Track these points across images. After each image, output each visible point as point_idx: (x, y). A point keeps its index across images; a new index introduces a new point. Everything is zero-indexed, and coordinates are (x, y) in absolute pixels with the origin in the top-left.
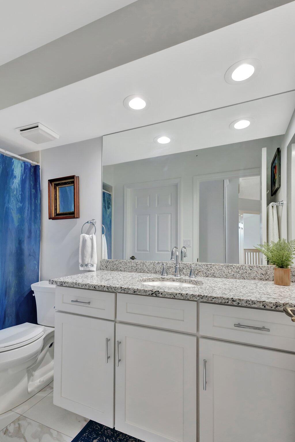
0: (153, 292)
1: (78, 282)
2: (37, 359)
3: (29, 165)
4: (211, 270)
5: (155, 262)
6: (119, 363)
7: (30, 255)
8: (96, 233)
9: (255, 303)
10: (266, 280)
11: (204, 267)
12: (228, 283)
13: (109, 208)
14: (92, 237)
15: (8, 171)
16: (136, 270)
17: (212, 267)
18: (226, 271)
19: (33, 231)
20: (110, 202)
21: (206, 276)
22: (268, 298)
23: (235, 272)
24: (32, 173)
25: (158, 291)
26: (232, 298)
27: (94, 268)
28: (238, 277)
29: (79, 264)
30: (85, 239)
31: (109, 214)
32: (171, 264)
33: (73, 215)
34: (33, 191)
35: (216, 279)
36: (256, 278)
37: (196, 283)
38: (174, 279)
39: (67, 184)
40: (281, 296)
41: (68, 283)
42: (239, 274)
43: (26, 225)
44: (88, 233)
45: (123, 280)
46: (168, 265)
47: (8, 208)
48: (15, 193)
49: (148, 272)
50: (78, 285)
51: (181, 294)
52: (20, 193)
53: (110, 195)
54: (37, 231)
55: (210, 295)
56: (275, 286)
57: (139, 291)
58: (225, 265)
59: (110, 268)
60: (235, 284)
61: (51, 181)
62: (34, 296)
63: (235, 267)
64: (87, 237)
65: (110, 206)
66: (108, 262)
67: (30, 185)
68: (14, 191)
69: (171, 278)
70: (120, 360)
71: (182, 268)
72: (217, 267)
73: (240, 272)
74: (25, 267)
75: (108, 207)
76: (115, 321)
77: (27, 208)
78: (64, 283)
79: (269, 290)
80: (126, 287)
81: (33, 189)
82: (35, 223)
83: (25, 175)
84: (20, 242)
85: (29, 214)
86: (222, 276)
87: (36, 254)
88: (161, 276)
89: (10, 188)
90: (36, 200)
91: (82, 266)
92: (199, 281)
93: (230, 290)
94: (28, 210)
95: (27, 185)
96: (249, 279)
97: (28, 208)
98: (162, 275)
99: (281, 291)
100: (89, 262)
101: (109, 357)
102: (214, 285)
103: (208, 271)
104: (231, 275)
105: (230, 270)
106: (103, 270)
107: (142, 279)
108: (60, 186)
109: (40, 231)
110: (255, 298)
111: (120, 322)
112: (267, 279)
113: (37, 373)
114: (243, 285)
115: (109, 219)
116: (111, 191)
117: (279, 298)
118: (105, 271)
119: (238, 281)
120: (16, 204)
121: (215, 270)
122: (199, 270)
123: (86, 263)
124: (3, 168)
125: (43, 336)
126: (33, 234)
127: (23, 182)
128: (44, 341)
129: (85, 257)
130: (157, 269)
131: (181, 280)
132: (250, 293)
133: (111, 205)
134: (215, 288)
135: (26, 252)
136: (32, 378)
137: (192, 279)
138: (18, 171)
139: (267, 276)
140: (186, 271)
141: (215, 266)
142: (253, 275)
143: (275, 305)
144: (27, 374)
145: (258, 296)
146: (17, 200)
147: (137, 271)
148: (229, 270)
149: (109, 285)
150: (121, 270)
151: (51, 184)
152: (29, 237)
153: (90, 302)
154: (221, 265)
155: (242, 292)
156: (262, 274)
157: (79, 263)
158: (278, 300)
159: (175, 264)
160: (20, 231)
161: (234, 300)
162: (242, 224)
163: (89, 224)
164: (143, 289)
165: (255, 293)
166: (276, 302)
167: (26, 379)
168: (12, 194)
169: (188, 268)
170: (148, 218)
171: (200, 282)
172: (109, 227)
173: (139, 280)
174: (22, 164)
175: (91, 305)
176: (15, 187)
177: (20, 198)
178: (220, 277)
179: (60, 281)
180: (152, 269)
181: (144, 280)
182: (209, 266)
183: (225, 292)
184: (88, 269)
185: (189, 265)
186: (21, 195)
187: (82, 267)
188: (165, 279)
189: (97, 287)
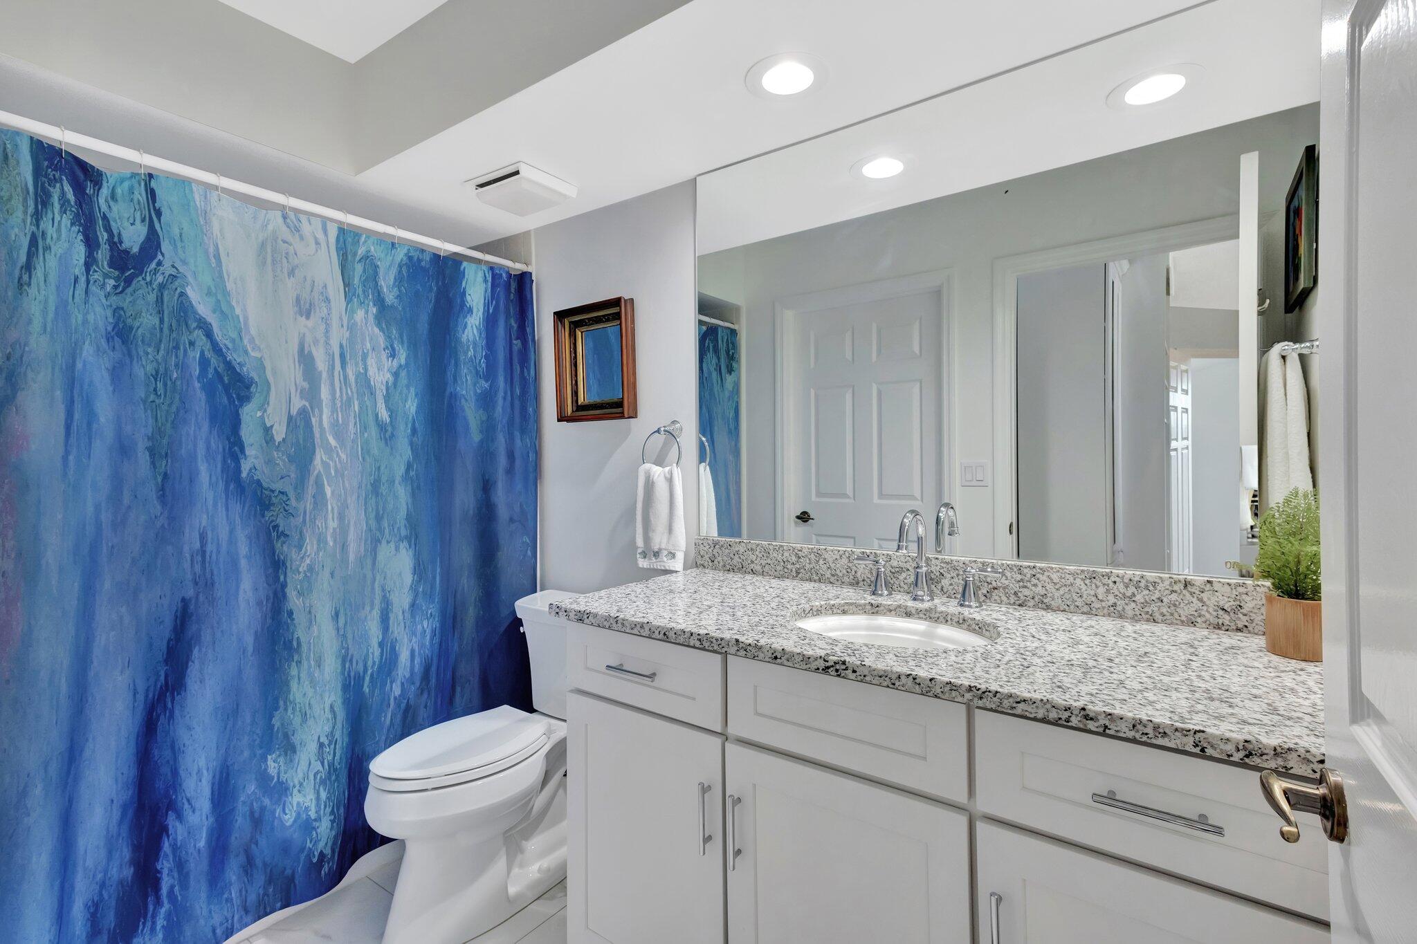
0: (827, 664)
1: (622, 616)
2: (532, 808)
3: (504, 275)
4: (1035, 585)
5: (853, 552)
6: (736, 860)
7: (511, 520)
8: (681, 462)
9: (1165, 733)
10: (1239, 630)
11: (1008, 574)
12: (1087, 639)
13: (730, 370)
14: (671, 473)
15: (451, 295)
16: (797, 573)
17: (1038, 576)
18: (1088, 592)
19: (517, 454)
20: (733, 354)
21: (1017, 603)
22: (1220, 718)
23: (1120, 595)
24: (512, 295)
25: (844, 663)
26: (1084, 709)
27: (678, 564)
28: (1130, 613)
29: (636, 551)
30: (651, 479)
31: (731, 389)
32: (902, 559)
33: (619, 410)
34: (517, 344)
35: (1049, 616)
36: (1199, 620)
37: (979, 628)
38: (908, 610)
39: (604, 322)
40: (1275, 711)
41: (596, 615)
42: (1133, 605)
43: (501, 439)
44: (660, 462)
45: (749, 612)
46: (895, 563)
47: (453, 396)
48: (471, 353)
49: (832, 579)
50: (623, 624)
51: (914, 679)
52: (484, 354)
53: (733, 332)
54: (528, 453)
55: (1005, 690)
56: (1266, 659)
57: (786, 656)
58: (1082, 571)
59: (721, 564)
60: (1111, 644)
61: (560, 316)
62: (524, 632)
63: (1117, 579)
64: (657, 472)
65: (734, 365)
66: (717, 546)
67: (509, 329)
68: (468, 349)
69: (899, 606)
70: (738, 852)
71: (938, 574)
72: (1055, 577)
73: (1139, 598)
74: (499, 553)
75: (727, 367)
76: (724, 736)
77: (501, 394)
78: (586, 617)
79: (1236, 680)
80: (750, 641)
81: (517, 339)
82: (523, 431)
83: (494, 302)
84: (486, 486)
85: (509, 410)
86: (1072, 607)
87: (529, 517)
88: (870, 598)
89: (458, 340)
90: (525, 370)
91: (644, 555)
92: (989, 625)
93: (1086, 670)
94: (505, 399)
95: (501, 331)
96: (1172, 624)
97: (505, 393)
98: (874, 594)
99: (1284, 687)
100: (663, 546)
101: (710, 838)
102: (1037, 644)
103: (1026, 587)
104: (1104, 604)
105: (1101, 591)
106: (704, 567)
107: (807, 607)
108: (584, 329)
109: (536, 453)
110: (1169, 715)
111: (738, 740)
112: (1240, 626)
113: (533, 845)
114: (1142, 651)
115: (731, 402)
116: (738, 321)
117: (1266, 720)
118: (707, 571)
119: (1129, 628)
120: (475, 385)
121: (1049, 586)
122: (994, 584)
123: (656, 548)
124: (438, 289)
125: (545, 747)
126: (518, 463)
127: (490, 322)
128: (547, 762)
129: (653, 531)
130: (859, 574)
131: (932, 616)
132: (1155, 687)
133: (738, 362)
134: (1036, 660)
135: (503, 512)
136: (519, 857)
137: (966, 612)
138: (476, 292)
139: (1241, 616)
140: (951, 584)
141: (1046, 573)
142: (1185, 611)
143: (1241, 747)
144: (504, 849)
145: (1183, 706)
146: (477, 372)
147: (800, 575)
148: (1097, 587)
149: (706, 632)
150: (753, 572)
151: (561, 324)
152: (510, 471)
153: (654, 674)
154: (1068, 572)
155: (1127, 682)
156: (1223, 609)
157: (637, 548)
158: (1255, 729)
159: (913, 560)
160: (485, 455)
161: (1092, 715)
162: (1187, 394)
163: (661, 438)
164: (798, 650)
165: (1176, 689)
166: (1249, 738)
167: (501, 863)
168: (462, 358)
169: (958, 575)
170: (849, 397)
171: (991, 629)
172: (732, 426)
173: (799, 612)
174: (486, 272)
175: (657, 682)
176: (471, 338)
177: (484, 365)
178: (1067, 608)
179: (577, 608)
180: (845, 571)
181: (815, 609)
182: (1026, 571)
183: (1065, 679)
184: (660, 566)
185: (961, 565)
186: (486, 357)
187: (645, 557)
188: (882, 608)
189: (671, 634)
